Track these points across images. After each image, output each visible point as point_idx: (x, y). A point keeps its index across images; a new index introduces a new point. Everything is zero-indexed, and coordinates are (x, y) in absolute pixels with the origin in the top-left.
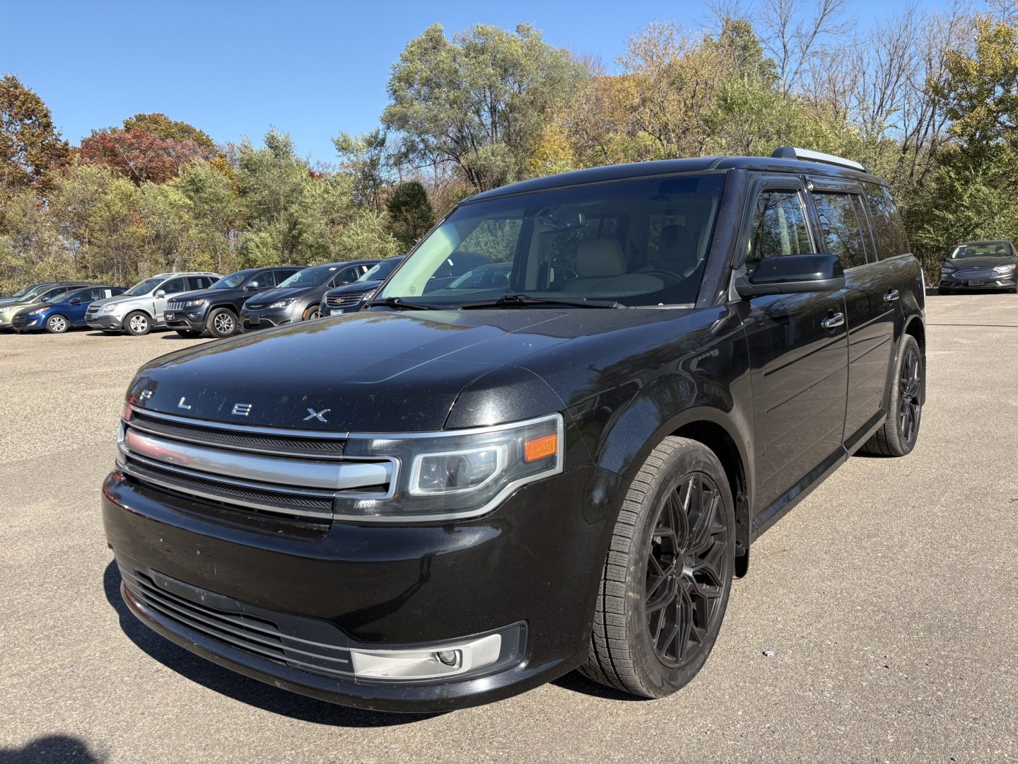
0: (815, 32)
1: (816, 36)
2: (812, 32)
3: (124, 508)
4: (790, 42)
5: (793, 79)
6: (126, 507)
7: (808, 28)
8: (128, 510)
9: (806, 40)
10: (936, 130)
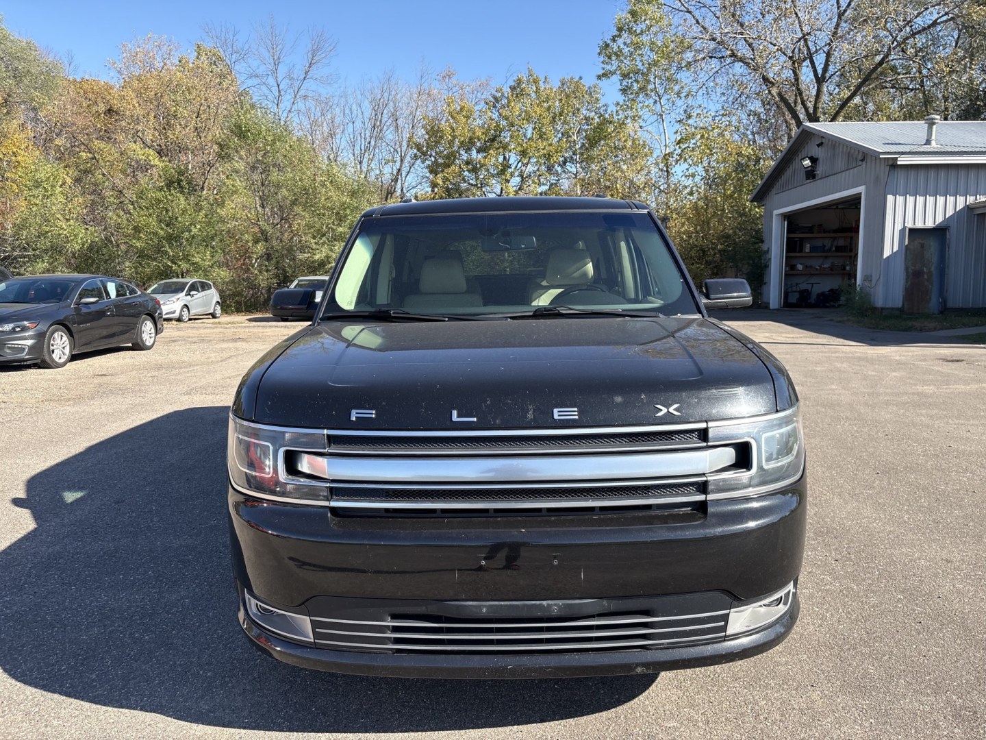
0: (305, 78)
1: (305, 81)
2: (302, 77)
3: (268, 533)
4: (283, 82)
5: (288, 117)
6: (270, 532)
7: (299, 73)
8: (271, 534)
9: (297, 84)
10: (404, 179)
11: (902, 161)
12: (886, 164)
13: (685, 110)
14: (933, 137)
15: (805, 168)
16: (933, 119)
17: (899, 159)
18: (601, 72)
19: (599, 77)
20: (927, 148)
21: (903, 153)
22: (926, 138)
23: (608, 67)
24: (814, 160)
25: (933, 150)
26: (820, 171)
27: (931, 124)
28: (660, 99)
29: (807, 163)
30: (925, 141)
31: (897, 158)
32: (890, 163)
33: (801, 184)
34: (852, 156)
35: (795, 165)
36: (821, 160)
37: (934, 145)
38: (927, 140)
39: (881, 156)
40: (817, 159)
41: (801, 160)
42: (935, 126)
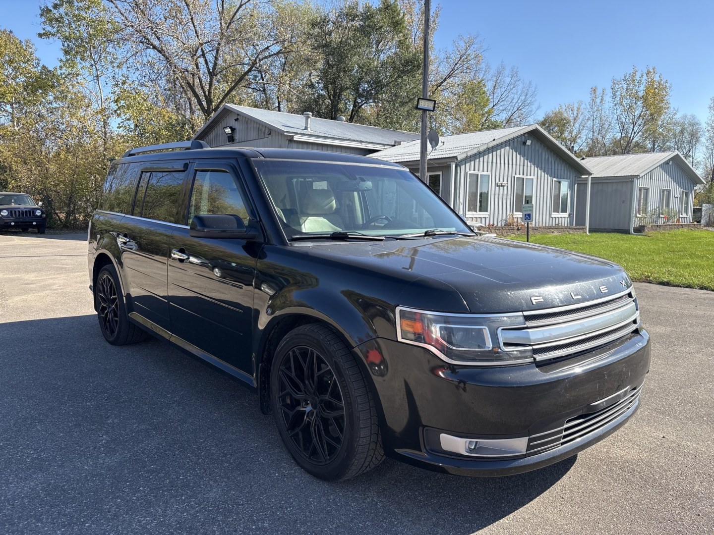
11: (297, 138)
12: (286, 139)
13: (114, 77)
14: (309, 126)
15: (227, 134)
16: (308, 114)
17: (294, 137)
18: (42, 32)
19: (40, 35)
20: (305, 132)
21: (296, 133)
22: (305, 126)
23: (48, 28)
24: (233, 130)
25: (308, 133)
26: (237, 137)
27: (308, 117)
28: (96, 64)
29: (228, 131)
30: (304, 128)
31: (293, 136)
32: (289, 138)
33: (223, 144)
34: (261, 130)
35: (217, 131)
36: (237, 130)
37: (309, 131)
38: (305, 127)
39: (285, 134)
40: (235, 129)
41: (224, 128)
42: (309, 119)
